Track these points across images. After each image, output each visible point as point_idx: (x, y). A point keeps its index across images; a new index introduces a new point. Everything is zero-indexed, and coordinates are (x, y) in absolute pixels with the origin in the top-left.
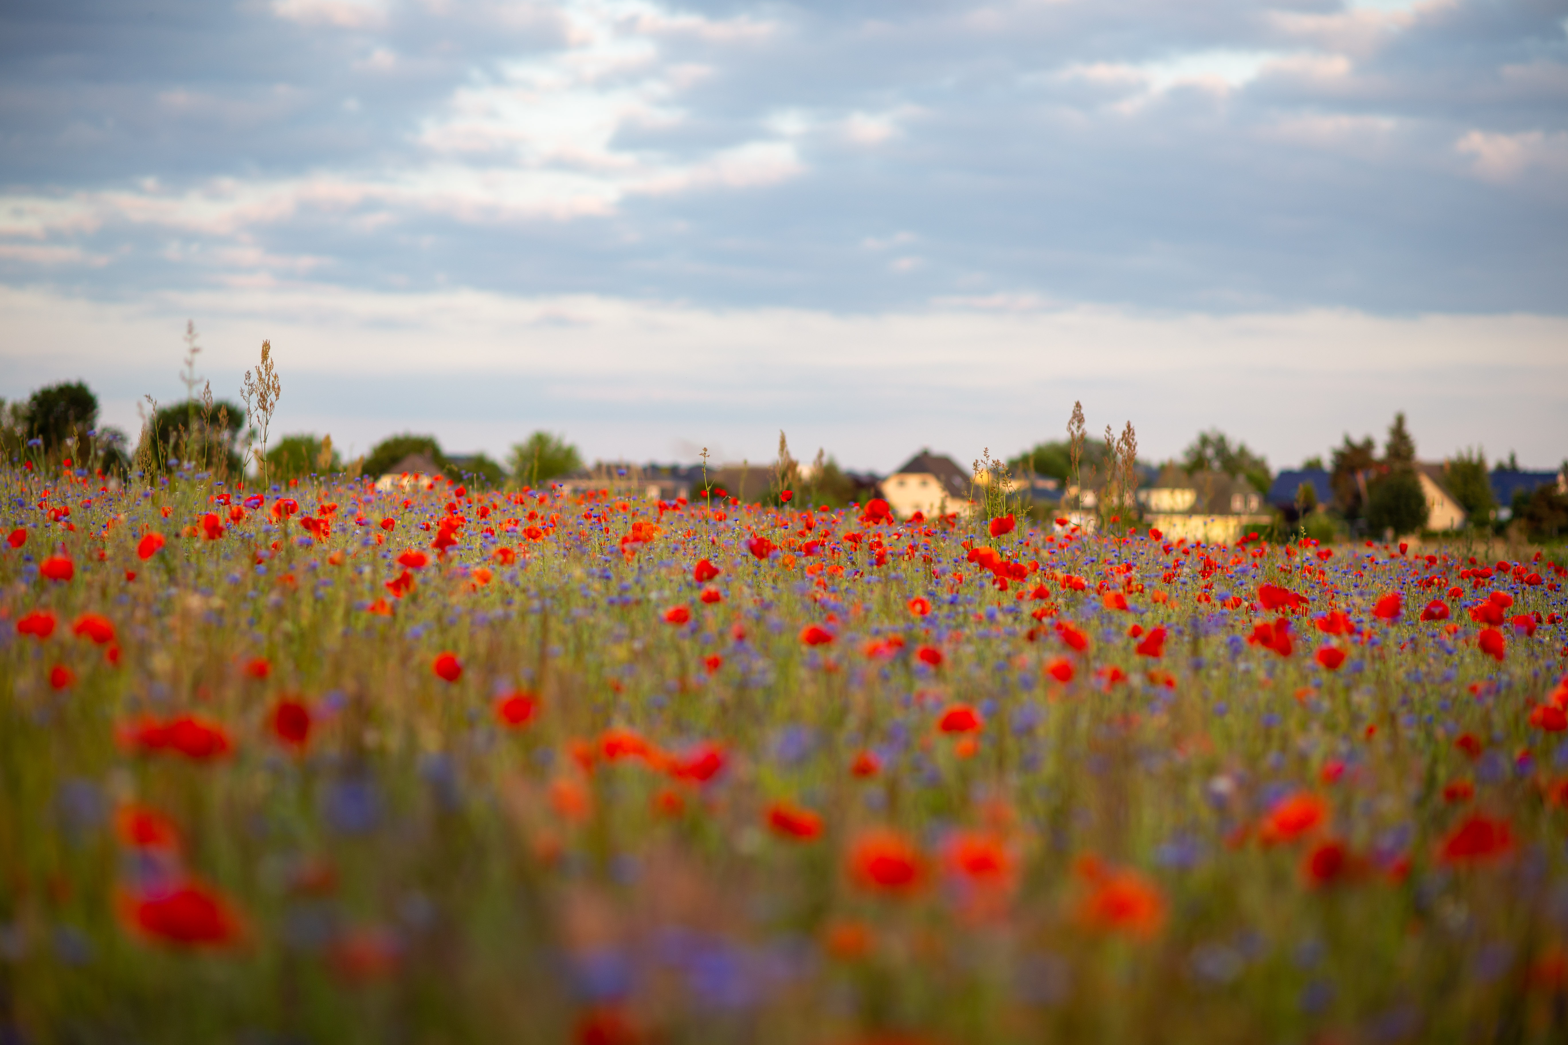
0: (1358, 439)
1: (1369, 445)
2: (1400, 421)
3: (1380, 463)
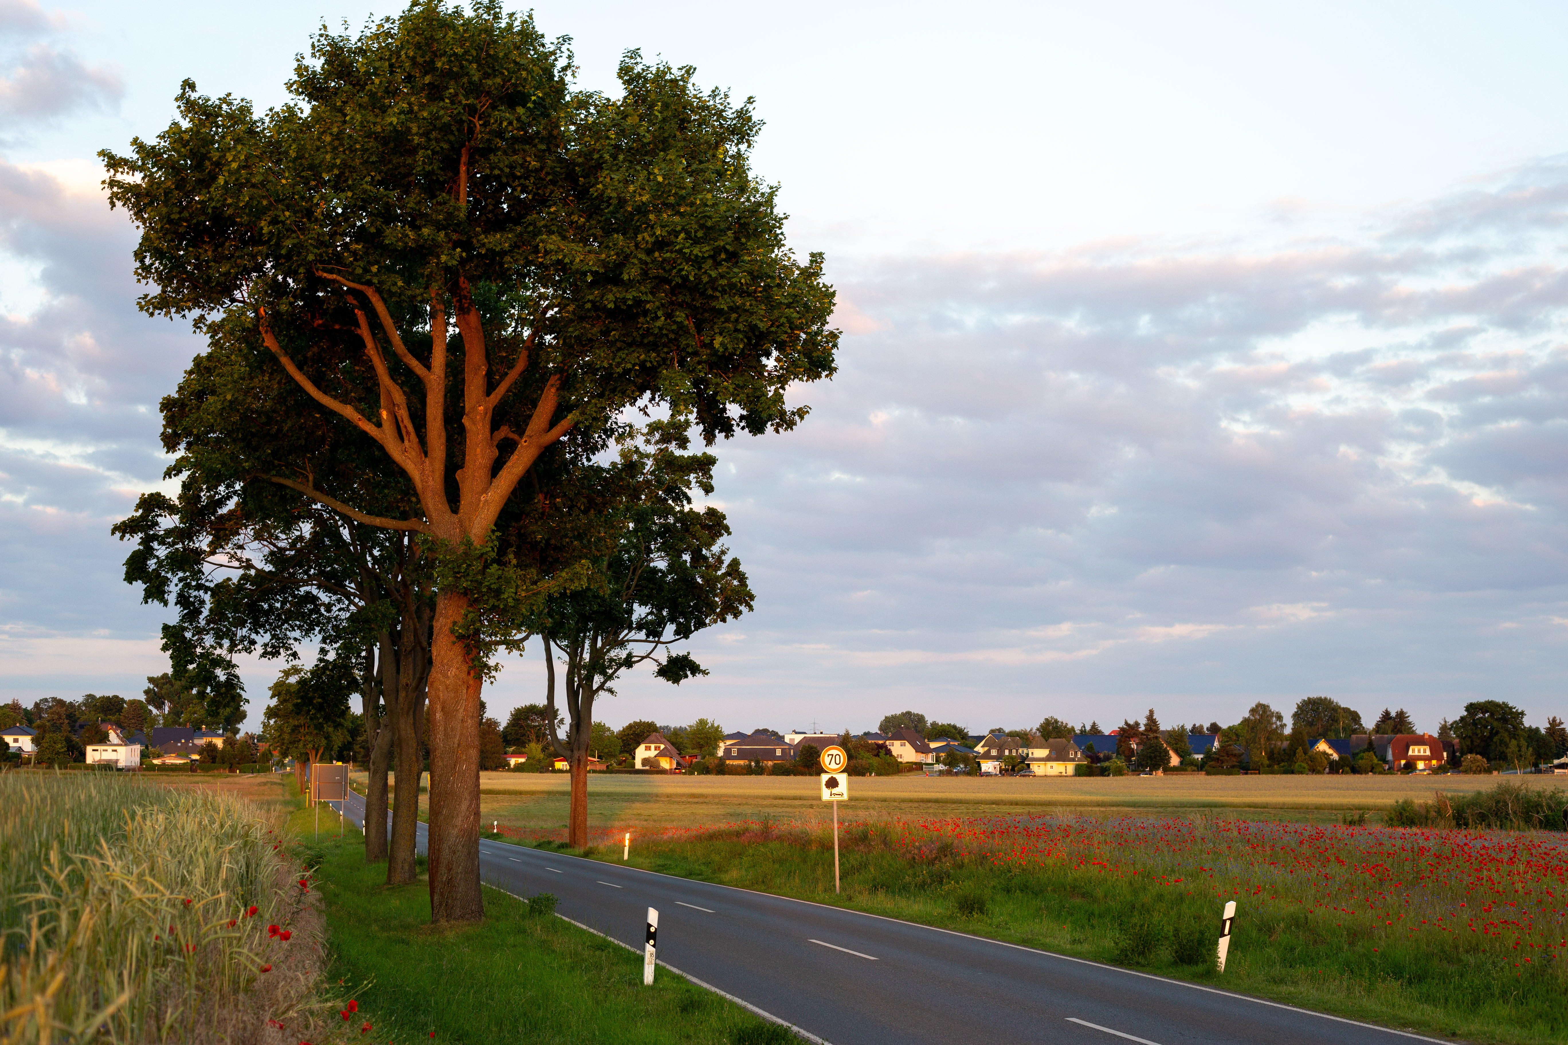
0: (1131, 722)
1: (1137, 724)
2: (1151, 712)
3: (1142, 734)
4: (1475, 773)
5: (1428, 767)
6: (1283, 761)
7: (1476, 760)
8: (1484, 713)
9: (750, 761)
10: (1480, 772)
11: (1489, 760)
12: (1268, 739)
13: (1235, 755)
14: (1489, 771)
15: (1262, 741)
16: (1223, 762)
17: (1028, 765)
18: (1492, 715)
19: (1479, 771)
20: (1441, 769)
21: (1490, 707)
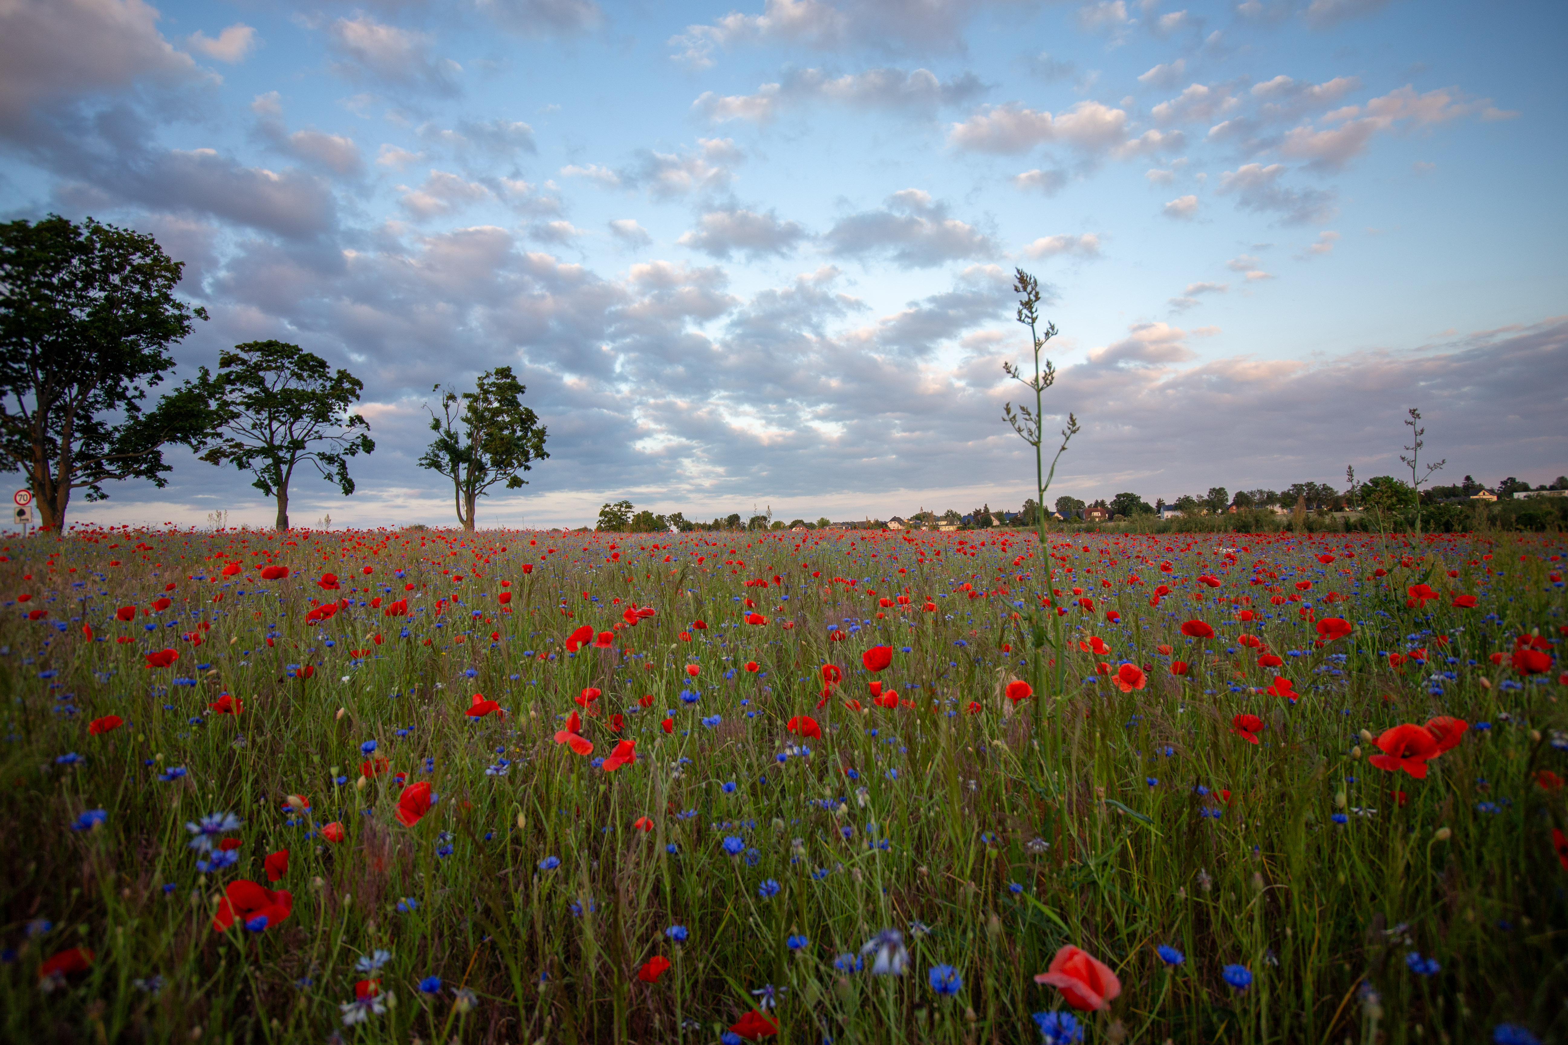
0: (978, 509)
3: (983, 514)
5: (1100, 520)
10: (1118, 519)
11: (1125, 516)
12: (1034, 513)
13: (1021, 521)
15: (1031, 514)
16: (1016, 523)
17: (940, 528)
18: (1126, 499)
20: (1105, 521)
21: (1126, 495)
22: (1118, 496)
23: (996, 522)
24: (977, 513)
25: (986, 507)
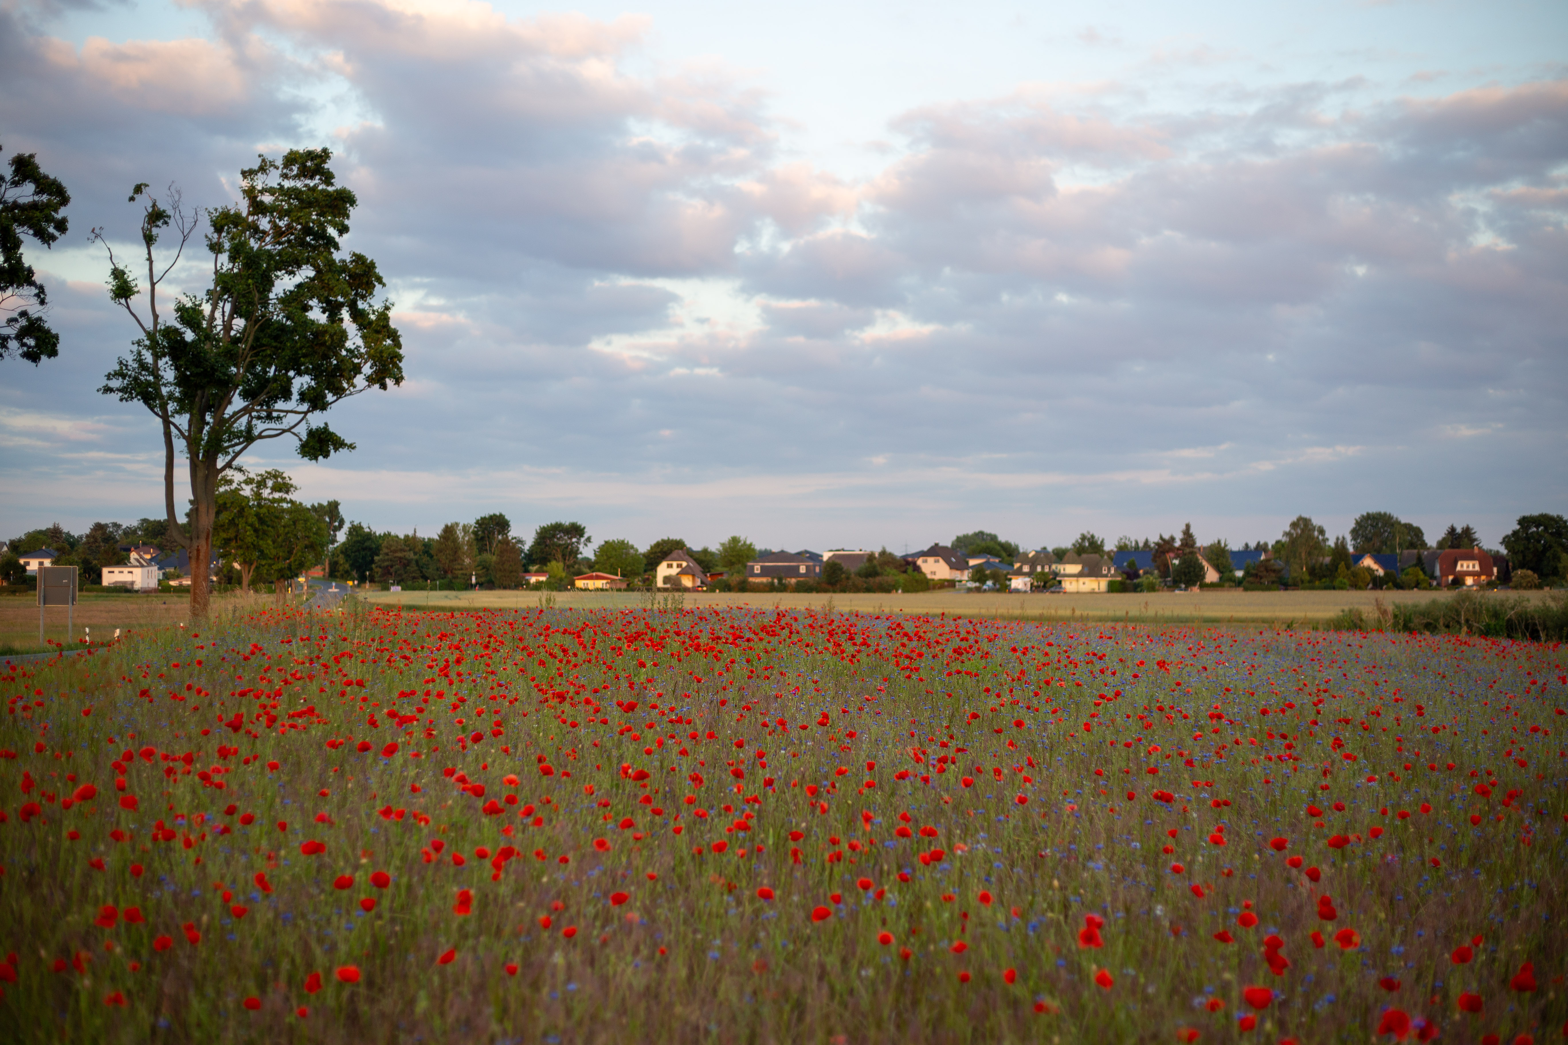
0: (1166, 537)
1: (1173, 539)
2: (1188, 526)
3: (1178, 549)
4: (1525, 588)
5: (1476, 583)
6: (1325, 576)
7: (1526, 576)
8: (1537, 527)
9: (773, 578)
10: (1530, 588)
11: (1542, 575)
12: (1309, 554)
13: (1274, 571)
14: (1539, 587)
15: (1303, 555)
16: (1261, 578)
17: (1060, 582)
18: (1546, 529)
19: (1530, 586)
20: (1490, 585)
21: (1543, 520)
22: (1525, 522)
23: (1212, 576)
24: (1165, 546)
25: (1187, 533)
